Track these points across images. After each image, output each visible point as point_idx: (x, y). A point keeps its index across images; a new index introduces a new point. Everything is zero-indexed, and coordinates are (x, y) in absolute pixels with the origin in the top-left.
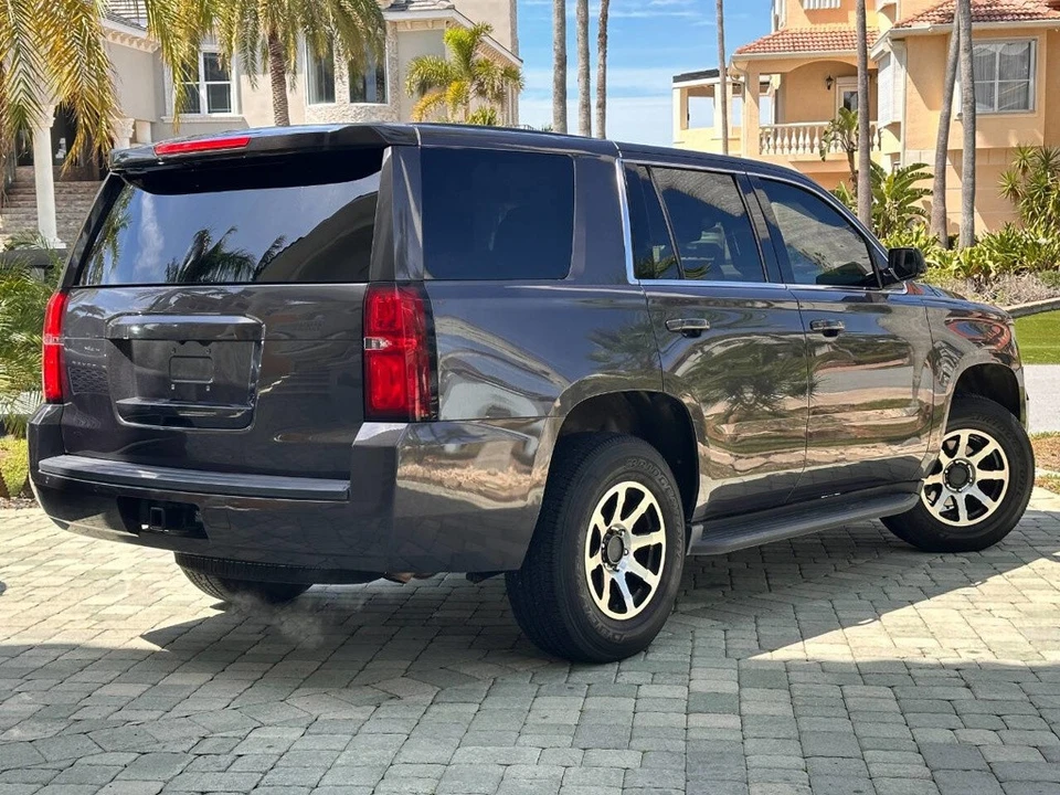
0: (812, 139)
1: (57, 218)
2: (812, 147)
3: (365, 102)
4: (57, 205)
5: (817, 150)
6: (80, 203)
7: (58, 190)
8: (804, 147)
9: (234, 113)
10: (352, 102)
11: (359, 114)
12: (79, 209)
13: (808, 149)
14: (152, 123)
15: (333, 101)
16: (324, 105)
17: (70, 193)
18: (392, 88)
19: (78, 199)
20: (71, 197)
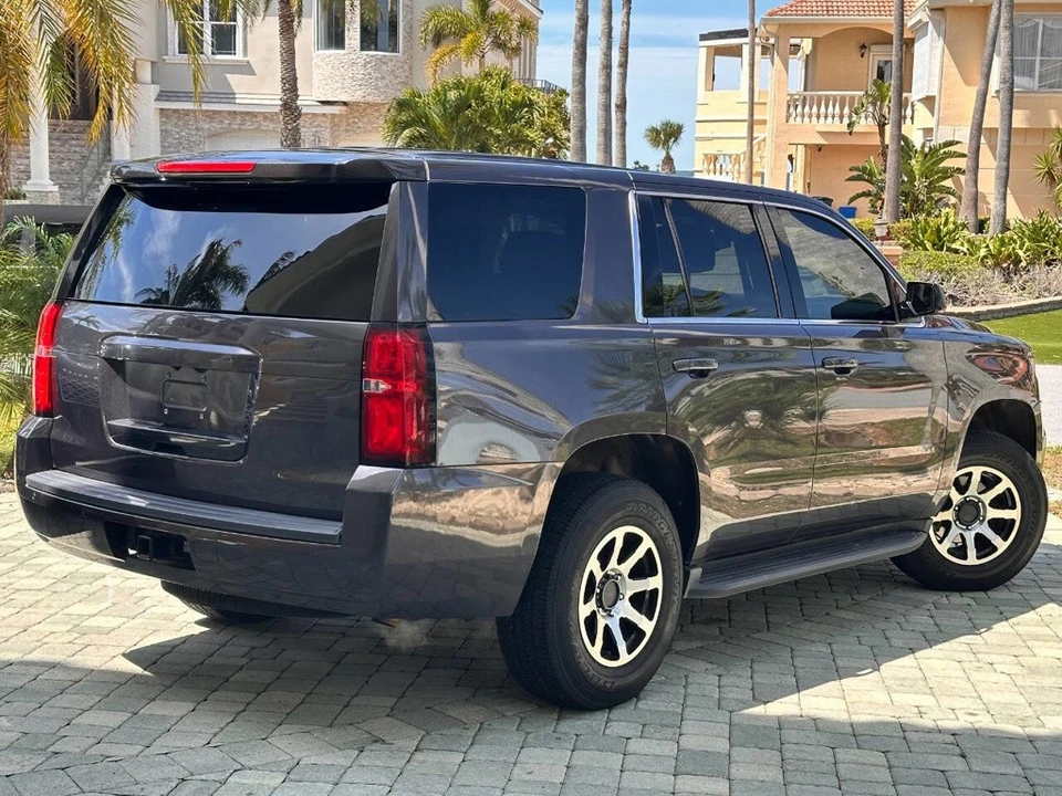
0: (842, 109)
1: (50, 158)
2: (841, 117)
3: (376, 50)
4: (51, 145)
5: (846, 121)
6: (74, 142)
7: (53, 129)
8: (833, 117)
9: (239, 56)
10: (362, 49)
11: (369, 63)
12: (73, 149)
13: (837, 119)
14: (153, 63)
15: (343, 48)
16: (333, 52)
17: (65, 132)
18: (405, 37)
19: (73, 139)
20: (66, 136)
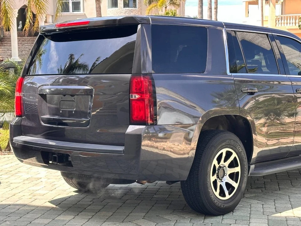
0: (295, 21)
1: (18, 50)
2: (295, 23)
3: (129, 7)
4: (18, 46)
5: (297, 25)
6: (26, 44)
7: (19, 40)
8: (293, 23)
9: (81, 12)
10: (124, 7)
11: (126, 12)
12: (26, 47)
13: (294, 24)
14: (52, 16)
15: (118, 7)
16: (114, 9)
17: (23, 41)
18: (138, 3)
19: (26, 43)
20: (23, 42)
